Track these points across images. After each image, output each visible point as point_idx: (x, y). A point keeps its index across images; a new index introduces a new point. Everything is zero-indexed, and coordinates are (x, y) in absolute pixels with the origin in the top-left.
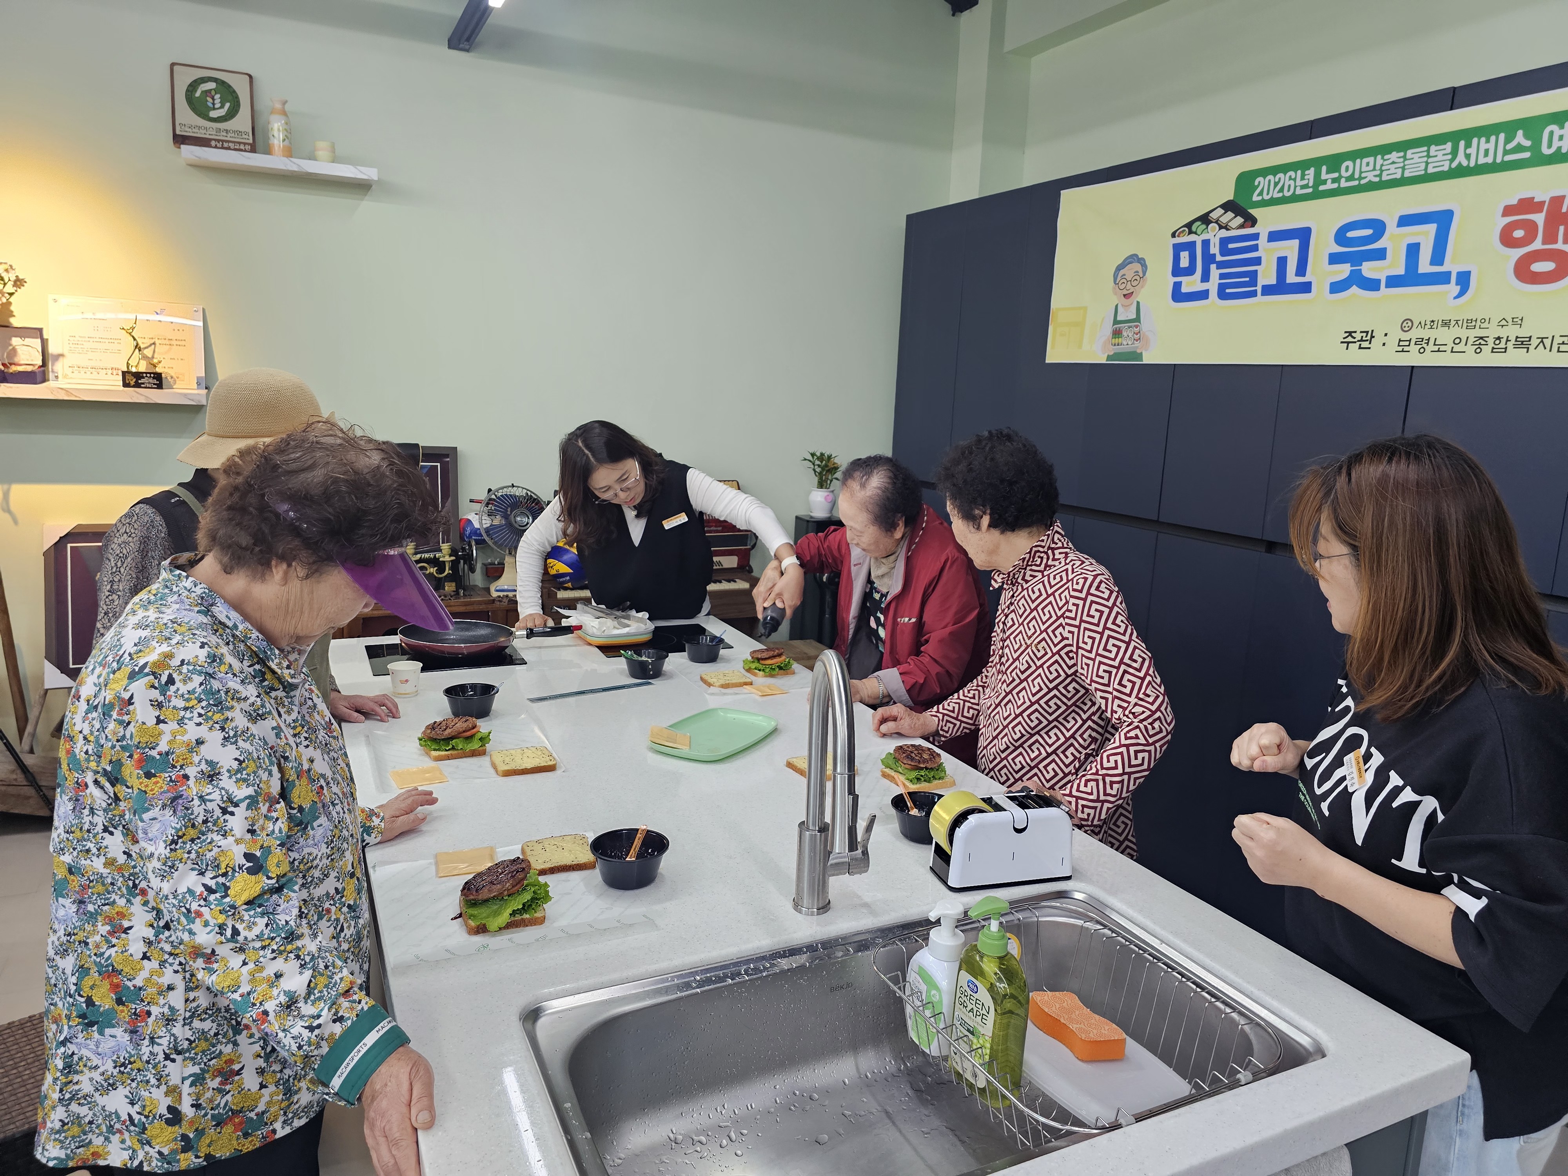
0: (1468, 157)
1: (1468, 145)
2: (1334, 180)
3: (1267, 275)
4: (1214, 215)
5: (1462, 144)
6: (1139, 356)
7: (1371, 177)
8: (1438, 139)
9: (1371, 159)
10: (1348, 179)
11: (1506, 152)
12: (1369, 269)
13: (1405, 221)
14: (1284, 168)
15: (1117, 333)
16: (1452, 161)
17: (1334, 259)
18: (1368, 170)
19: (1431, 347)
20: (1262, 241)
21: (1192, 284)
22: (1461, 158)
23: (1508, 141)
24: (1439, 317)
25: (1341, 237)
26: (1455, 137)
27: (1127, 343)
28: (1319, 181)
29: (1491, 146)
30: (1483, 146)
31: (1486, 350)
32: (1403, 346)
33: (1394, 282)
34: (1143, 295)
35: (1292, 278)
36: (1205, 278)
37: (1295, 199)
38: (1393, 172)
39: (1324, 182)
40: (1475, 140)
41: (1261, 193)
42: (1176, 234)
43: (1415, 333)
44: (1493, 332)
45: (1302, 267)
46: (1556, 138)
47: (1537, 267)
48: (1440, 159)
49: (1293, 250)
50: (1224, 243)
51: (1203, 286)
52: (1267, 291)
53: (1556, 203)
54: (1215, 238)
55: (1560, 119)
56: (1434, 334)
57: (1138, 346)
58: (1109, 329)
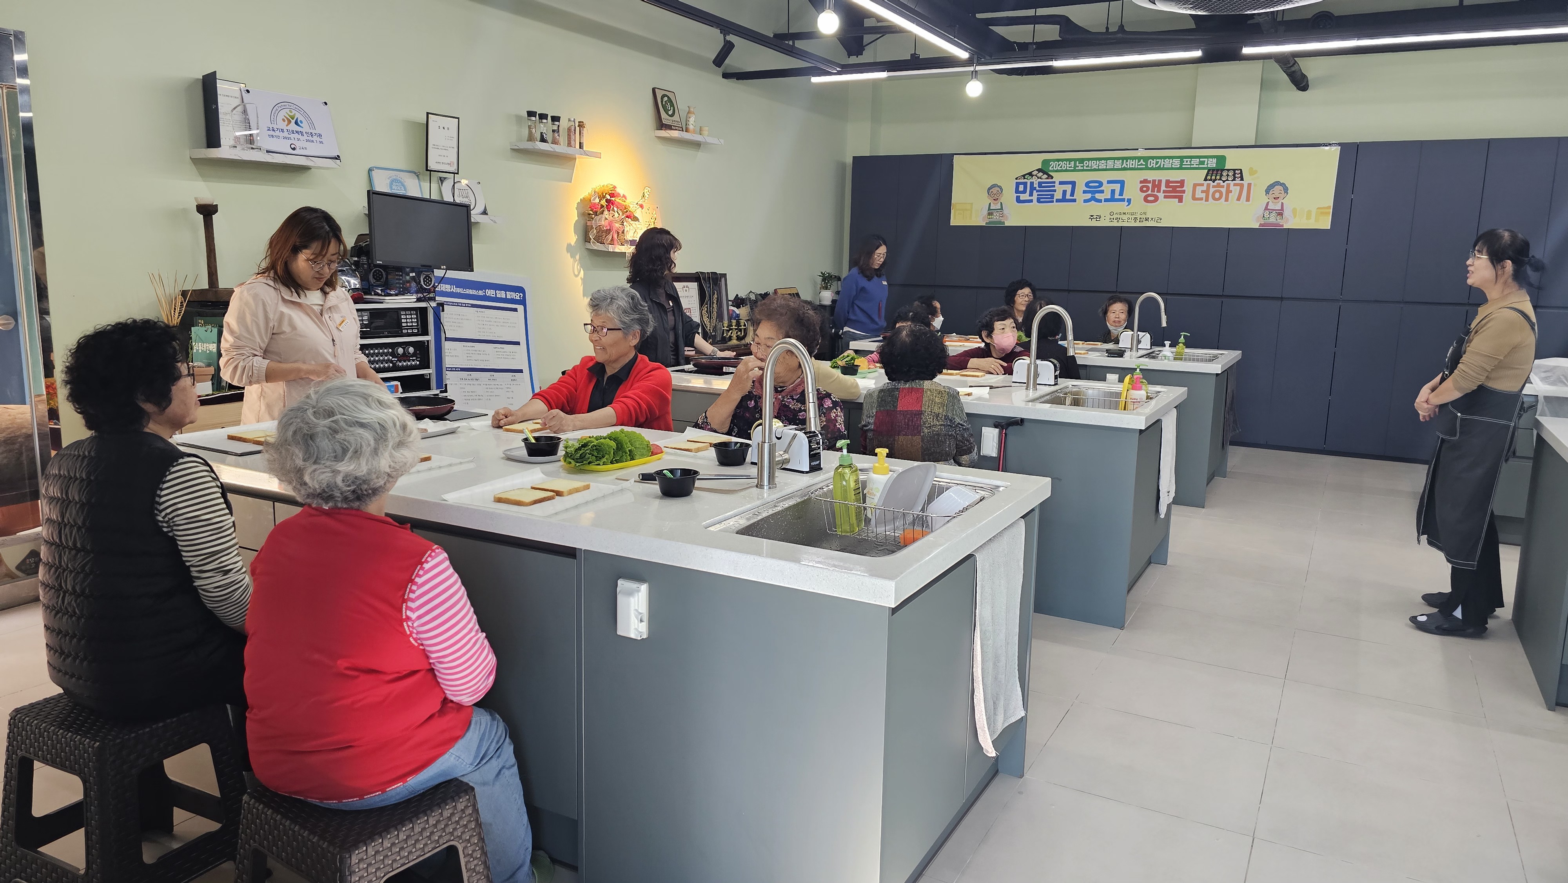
0: (1127, 165)
1: (1127, 161)
2: (1081, 167)
3: (1058, 195)
4: (1034, 173)
5: (1124, 161)
6: (1004, 223)
7: (1095, 167)
8: (1118, 159)
9: (1095, 162)
10: (1087, 167)
12: (1098, 196)
13: (1109, 182)
14: (1063, 161)
15: (989, 214)
16: (1122, 166)
17: (1085, 192)
18: (1094, 164)
19: (1121, 220)
20: (1057, 184)
21: (1025, 196)
22: (1125, 165)
23: (1138, 162)
24: (1123, 212)
25: (1087, 185)
26: (1123, 159)
27: (996, 217)
28: (1075, 166)
30: (1131, 163)
31: (1138, 221)
32: (1111, 220)
33: (1106, 200)
34: (1003, 200)
35: (1068, 197)
36: (1031, 195)
37: (1066, 171)
38: (1102, 166)
39: (1078, 167)
40: (1129, 161)
41: (1053, 167)
42: (1016, 179)
43: (1115, 216)
44: (1138, 216)
45: (1072, 194)
46: (1152, 163)
47: (1149, 198)
48: (1118, 164)
49: (1068, 188)
50: (1040, 184)
51: (1031, 198)
52: (1058, 201)
53: (1154, 181)
54: (1036, 181)
55: (1153, 158)
56: (1121, 216)
57: (1002, 219)
58: (986, 212)
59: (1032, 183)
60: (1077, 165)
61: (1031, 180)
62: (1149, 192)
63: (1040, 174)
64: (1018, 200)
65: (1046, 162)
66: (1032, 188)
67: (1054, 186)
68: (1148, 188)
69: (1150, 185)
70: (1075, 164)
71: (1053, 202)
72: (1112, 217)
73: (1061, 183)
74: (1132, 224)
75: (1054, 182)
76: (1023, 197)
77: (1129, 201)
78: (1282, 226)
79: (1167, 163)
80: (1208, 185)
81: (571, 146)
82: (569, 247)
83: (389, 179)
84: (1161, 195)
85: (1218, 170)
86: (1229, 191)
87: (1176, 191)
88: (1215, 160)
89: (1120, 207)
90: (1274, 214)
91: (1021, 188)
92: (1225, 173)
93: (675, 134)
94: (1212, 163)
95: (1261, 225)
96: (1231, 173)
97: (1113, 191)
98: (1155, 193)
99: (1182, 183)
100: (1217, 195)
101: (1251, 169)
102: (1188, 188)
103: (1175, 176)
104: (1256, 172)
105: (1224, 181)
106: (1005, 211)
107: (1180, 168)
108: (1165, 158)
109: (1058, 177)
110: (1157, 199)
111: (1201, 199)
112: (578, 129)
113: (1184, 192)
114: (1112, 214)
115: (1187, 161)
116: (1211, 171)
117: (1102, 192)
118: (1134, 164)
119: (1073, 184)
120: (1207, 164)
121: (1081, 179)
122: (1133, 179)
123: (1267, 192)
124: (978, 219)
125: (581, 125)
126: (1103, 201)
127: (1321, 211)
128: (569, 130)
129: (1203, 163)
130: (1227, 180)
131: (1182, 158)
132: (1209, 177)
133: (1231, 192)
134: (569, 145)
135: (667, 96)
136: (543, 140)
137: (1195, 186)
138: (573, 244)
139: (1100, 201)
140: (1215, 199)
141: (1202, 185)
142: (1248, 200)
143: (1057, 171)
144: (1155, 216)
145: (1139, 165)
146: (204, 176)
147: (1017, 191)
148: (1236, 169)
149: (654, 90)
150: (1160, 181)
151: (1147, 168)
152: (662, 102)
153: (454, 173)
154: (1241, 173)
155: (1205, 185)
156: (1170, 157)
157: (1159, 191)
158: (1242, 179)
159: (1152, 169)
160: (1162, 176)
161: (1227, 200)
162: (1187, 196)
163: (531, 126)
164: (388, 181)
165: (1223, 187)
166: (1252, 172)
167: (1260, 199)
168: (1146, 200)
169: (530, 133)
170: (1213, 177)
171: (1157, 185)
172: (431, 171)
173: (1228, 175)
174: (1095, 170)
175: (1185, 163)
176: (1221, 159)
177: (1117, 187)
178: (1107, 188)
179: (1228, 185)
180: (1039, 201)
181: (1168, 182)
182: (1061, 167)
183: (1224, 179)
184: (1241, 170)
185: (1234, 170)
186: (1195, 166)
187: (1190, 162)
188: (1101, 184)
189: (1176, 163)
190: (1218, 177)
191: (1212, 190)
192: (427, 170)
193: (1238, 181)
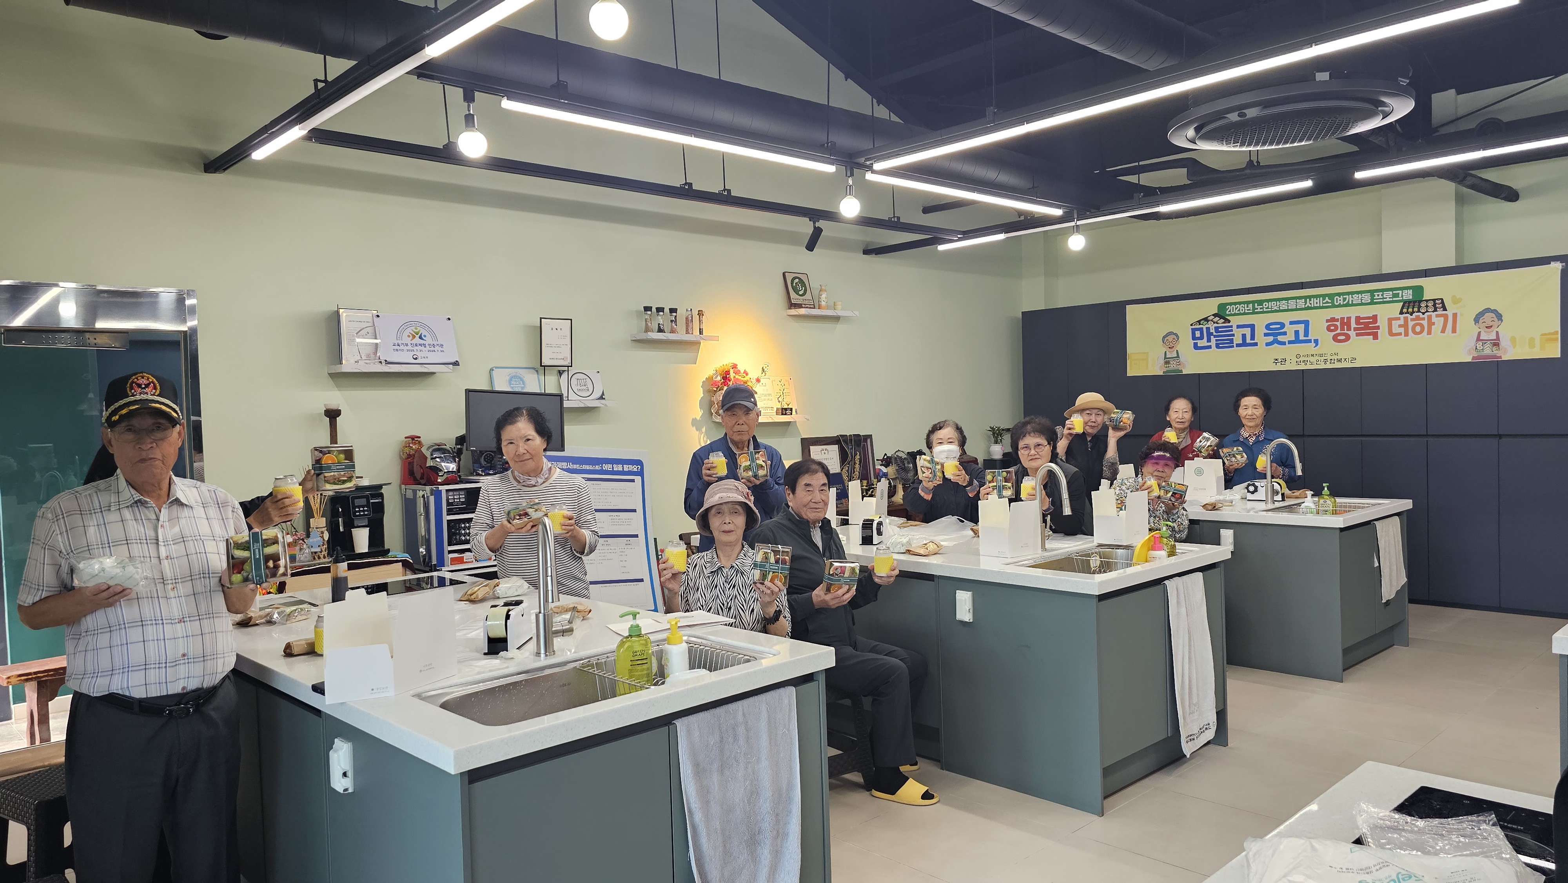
0: (1311, 304)
1: (1310, 300)
2: (1261, 309)
3: (1238, 340)
4: (1210, 318)
5: (1308, 300)
6: (1181, 371)
7: (1275, 308)
8: (1300, 298)
9: (1275, 303)
10: (1266, 308)
11: (1323, 303)
12: (1280, 338)
13: (1292, 323)
14: (1240, 303)
15: (1167, 363)
16: (1305, 305)
17: (1266, 335)
18: (1274, 306)
19: (1309, 363)
20: (1234, 328)
21: (1202, 343)
22: (1308, 304)
23: (1323, 300)
24: (1310, 353)
25: (1268, 327)
26: (1305, 298)
27: (1173, 366)
28: (1254, 308)
29: (1318, 301)
30: (1315, 301)
31: (1328, 363)
32: (1298, 363)
33: (1290, 342)
34: (1179, 347)
35: (1248, 341)
36: (1209, 340)
37: (1244, 314)
38: (1286, 307)
39: (1257, 309)
40: (1312, 299)
42: (1191, 325)
43: (1302, 359)
44: (1329, 358)
45: (1253, 338)
46: (1339, 300)
47: (1340, 338)
48: (1301, 303)
49: (1247, 331)
50: (1216, 329)
51: (1209, 344)
52: (1238, 345)
53: (1343, 319)
54: (1212, 327)
55: (1339, 294)
56: (1308, 359)
57: (1180, 367)
58: (1162, 361)
59: (1208, 329)
60: (1256, 307)
61: (1207, 326)
62: (1339, 331)
63: (1217, 319)
64: (1196, 347)
65: (1222, 307)
66: (1209, 334)
67: (1232, 331)
68: (1336, 326)
69: (1338, 324)
70: (1253, 306)
71: (1233, 347)
72: (1299, 360)
73: (1239, 327)
74: (1322, 366)
75: (1231, 326)
76: (1201, 343)
77: (1316, 341)
78: (1500, 357)
79: (1356, 299)
80: (1406, 319)
81: (689, 333)
82: (694, 422)
83: (508, 376)
84: (1352, 333)
85: (1415, 302)
86: (1431, 324)
87: (1368, 327)
88: (1410, 292)
89: (1310, 348)
90: (1488, 345)
91: (1198, 334)
92: (1423, 305)
93: (802, 311)
94: (1408, 295)
95: (1474, 358)
96: (1430, 304)
97: (1297, 332)
98: (1346, 332)
99: (1375, 318)
100: (1418, 329)
101: (1454, 297)
102: (1382, 323)
103: (1366, 312)
104: (1460, 300)
105: (1423, 313)
106: (1182, 359)
107: (1372, 303)
108: (1352, 293)
109: (1235, 321)
110: (1348, 338)
111: (1400, 334)
112: (696, 318)
113: (1378, 328)
114: (1298, 356)
115: (1378, 295)
116: (1407, 304)
117: (1285, 333)
118: (1318, 303)
119: (1252, 327)
120: (1402, 296)
121: (1260, 321)
122: (1318, 320)
123: (1476, 320)
124: (1155, 368)
125: (700, 314)
126: (1287, 343)
127: (1547, 338)
128: (687, 319)
129: (1397, 295)
130: (1427, 311)
131: (1372, 292)
132: (1405, 310)
133: (1434, 324)
134: (687, 332)
135: (798, 278)
136: (660, 330)
137: (1390, 320)
138: (698, 418)
139: (1284, 343)
140: (1415, 332)
141: (1399, 319)
142: (1454, 330)
143: (1235, 315)
144: (1349, 356)
145: (1325, 303)
146: (339, 387)
147: (1194, 338)
148: (1438, 299)
149: (784, 274)
150: (1349, 318)
151: (1334, 306)
152: (792, 283)
153: (568, 366)
154: (1443, 303)
155: (1402, 319)
156: (1358, 293)
157: (1349, 329)
158: (1445, 309)
159: (1340, 306)
160: (1352, 313)
161: (1429, 333)
162: (1383, 332)
163: (647, 319)
164: (508, 378)
165: (1423, 319)
166: (1456, 301)
167: (1468, 329)
168: (1335, 339)
169: (647, 325)
170: (1411, 310)
171: (1346, 323)
172: (544, 366)
173: (1427, 306)
174: (1276, 311)
175: (1376, 297)
176: (1419, 290)
177: (1301, 328)
178: (1290, 330)
179: (1430, 317)
180: (1218, 346)
181: (1358, 319)
182: (1239, 310)
183: (1423, 311)
184: (1442, 299)
185: (1434, 300)
186: (1388, 299)
187: (1382, 295)
188: (1283, 325)
189: (1367, 298)
190: (1416, 309)
191: (1411, 324)
192: (541, 366)
193: (1440, 312)
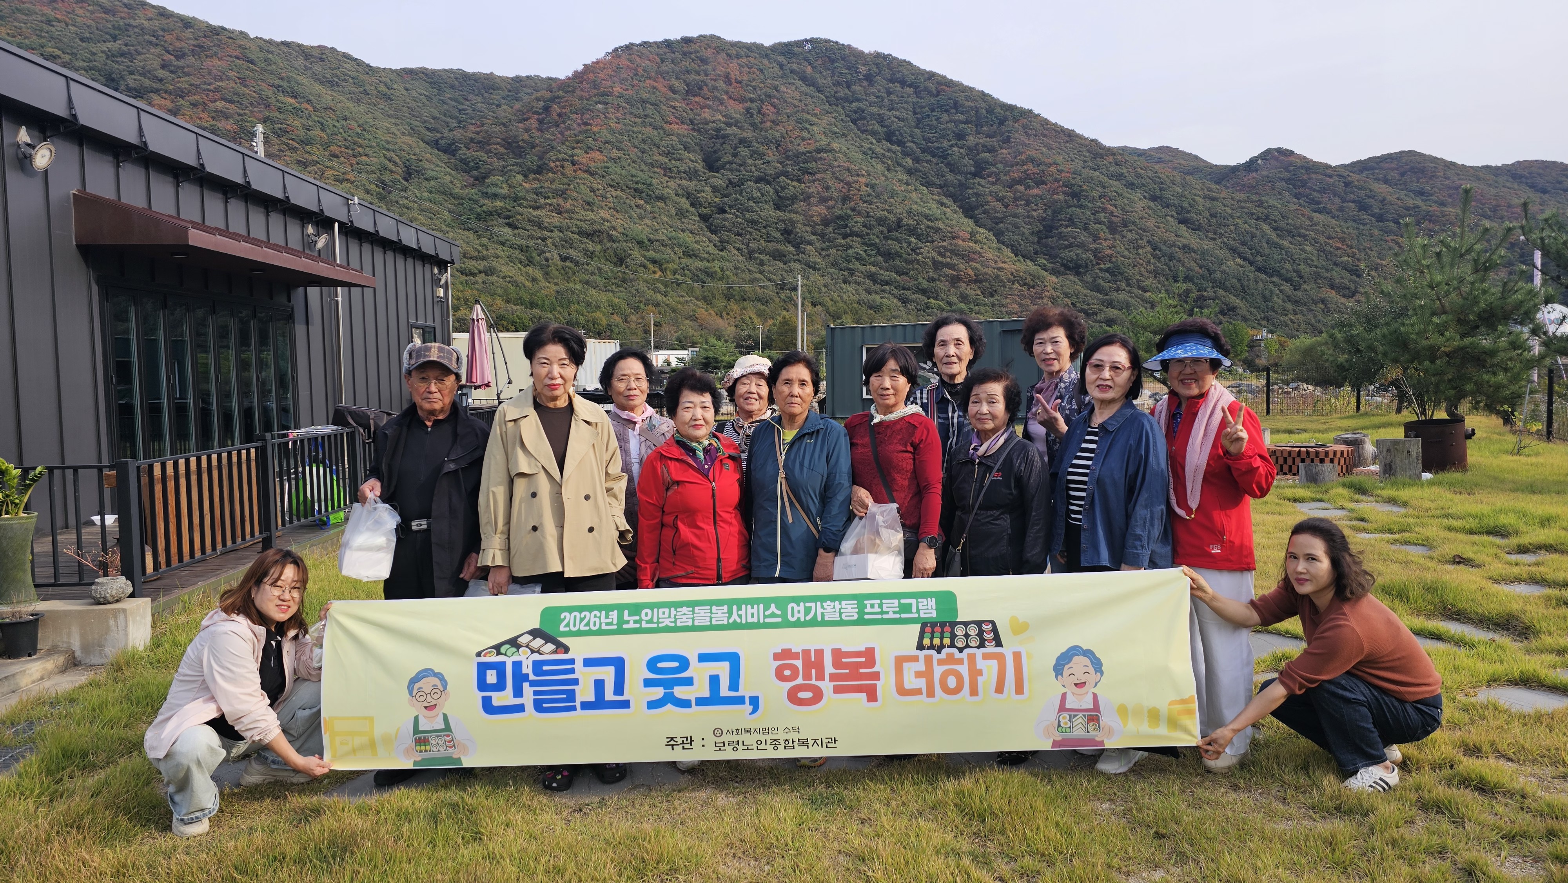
1: (739, 609)
2: (636, 622)
3: (585, 692)
5: (735, 607)
6: (457, 760)
7: (667, 623)
9: (666, 610)
10: (648, 623)
11: (766, 617)
12: (680, 693)
13: (704, 658)
14: (590, 608)
15: (421, 743)
17: (648, 684)
18: (664, 618)
19: (741, 746)
20: (578, 666)
21: (503, 699)
22: (735, 618)
23: (765, 610)
24: (742, 727)
25: (652, 667)
27: (437, 749)
29: (754, 612)
32: (719, 747)
33: (702, 702)
34: (449, 708)
35: (609, 696)
38: (685, 622)
41: (568, 626)
43: (726, 738)
44: (783, 737)
46: (799, 613)
47: (802, 694)
48: (721, 614)
50: (537, 665)
52: (587, 706)
53: (806, 653)
55: (797, 600)
56: (740, 738)
57: (451, 752)
58: (411, 739)
59: (517, 665)
60: (625, 619)
61: (515, 658)
62: (800, 680)
63: (541, 641)
64: (487, 707)
65: (551, 614)
66: (520, 678)
67: (572, 671)
68: (795, 669)
69: (798, 663)
70: (620, 618)
71: (573, 708)
72: (719, 740)
73: (588, 662)
74: (771, 753)
75: (571, 661)
76: (499, 698)
77: (754, 701)
78: (1102, 743)
79: (829, 611)
80: (929, 659)
84: (825, 686)
85: (944, 625)
86: (974, 672)
87: (858, 675)
90: (1080, 719)
91: (492, 677)
92: (960, 631)
95: (1055, 743)
96: (973, 631)
98: (814, 682)
99: (869, 654)
100: (951, 682)
101: (1013, 620)
102: (884, 665)
103: (852, 639)
104: (1025, 627)
105: (961, 650)
108: (823, 599)
109: (578, 649)
110: (818, 695)
111: (919, 692)
113: (877, 676)
115: (872, 606)
116: (930, 628)
117: (688, 682)
118: (756, 615)
119: (619, 664)
121: (637, 652)
122: (757, 652)
123: (1058, 670)
126: (693, 703)
127: (1180, 707)
129: (907, 608)
130: (967, 646)
131: (860, 599)
132: (926, 642)
133: (980, 672)
137: (900, 661)
140: (945, 690)
141: (915, 659)
143: (580, 634)
144: (823, 734)
145: (769, 617)
147: (483, 685)
148: (984, 622)
150: (822, 653)
154: (995, 630)
155: (922, 659)
156: (833, 598)
157: (821, 677)
158: (999, 644)
160: (824, 640)
161: (974, 691)
162: (885, 686)
165: (961, 662)
166: (1018, 627)
167: (1043, 686)
168: (794, 697)
170: (937, 641)
171: (814, 662)
173: (967, 636)
175: (869, 609)
176: (947, 600)
177: (722, 669)
178: (700, 673)
179: (973, 659)
180: (538, 706)
181: (837, 654)
182: (587, 626)
183: (962, 645)
184: (989, 623)
185: (979, 624)
186: (893, 616)
187: (880, 607)
188: (684, 663)
189: (851, 610)
190: (947, 642)
191: (940, 670)
193: (991, 647)
